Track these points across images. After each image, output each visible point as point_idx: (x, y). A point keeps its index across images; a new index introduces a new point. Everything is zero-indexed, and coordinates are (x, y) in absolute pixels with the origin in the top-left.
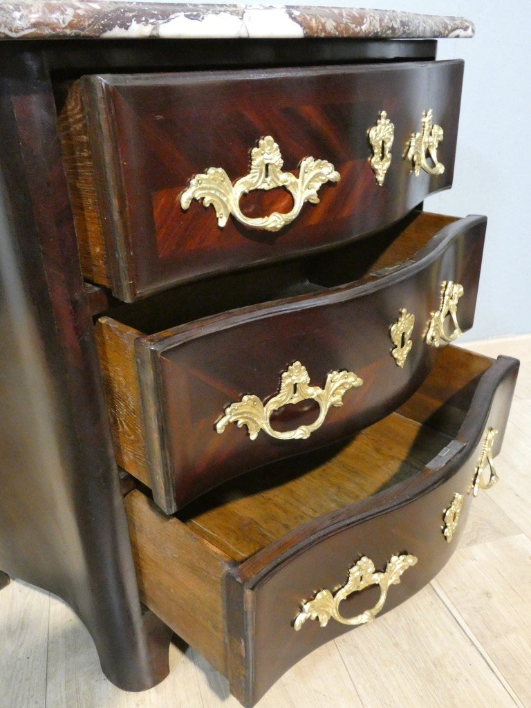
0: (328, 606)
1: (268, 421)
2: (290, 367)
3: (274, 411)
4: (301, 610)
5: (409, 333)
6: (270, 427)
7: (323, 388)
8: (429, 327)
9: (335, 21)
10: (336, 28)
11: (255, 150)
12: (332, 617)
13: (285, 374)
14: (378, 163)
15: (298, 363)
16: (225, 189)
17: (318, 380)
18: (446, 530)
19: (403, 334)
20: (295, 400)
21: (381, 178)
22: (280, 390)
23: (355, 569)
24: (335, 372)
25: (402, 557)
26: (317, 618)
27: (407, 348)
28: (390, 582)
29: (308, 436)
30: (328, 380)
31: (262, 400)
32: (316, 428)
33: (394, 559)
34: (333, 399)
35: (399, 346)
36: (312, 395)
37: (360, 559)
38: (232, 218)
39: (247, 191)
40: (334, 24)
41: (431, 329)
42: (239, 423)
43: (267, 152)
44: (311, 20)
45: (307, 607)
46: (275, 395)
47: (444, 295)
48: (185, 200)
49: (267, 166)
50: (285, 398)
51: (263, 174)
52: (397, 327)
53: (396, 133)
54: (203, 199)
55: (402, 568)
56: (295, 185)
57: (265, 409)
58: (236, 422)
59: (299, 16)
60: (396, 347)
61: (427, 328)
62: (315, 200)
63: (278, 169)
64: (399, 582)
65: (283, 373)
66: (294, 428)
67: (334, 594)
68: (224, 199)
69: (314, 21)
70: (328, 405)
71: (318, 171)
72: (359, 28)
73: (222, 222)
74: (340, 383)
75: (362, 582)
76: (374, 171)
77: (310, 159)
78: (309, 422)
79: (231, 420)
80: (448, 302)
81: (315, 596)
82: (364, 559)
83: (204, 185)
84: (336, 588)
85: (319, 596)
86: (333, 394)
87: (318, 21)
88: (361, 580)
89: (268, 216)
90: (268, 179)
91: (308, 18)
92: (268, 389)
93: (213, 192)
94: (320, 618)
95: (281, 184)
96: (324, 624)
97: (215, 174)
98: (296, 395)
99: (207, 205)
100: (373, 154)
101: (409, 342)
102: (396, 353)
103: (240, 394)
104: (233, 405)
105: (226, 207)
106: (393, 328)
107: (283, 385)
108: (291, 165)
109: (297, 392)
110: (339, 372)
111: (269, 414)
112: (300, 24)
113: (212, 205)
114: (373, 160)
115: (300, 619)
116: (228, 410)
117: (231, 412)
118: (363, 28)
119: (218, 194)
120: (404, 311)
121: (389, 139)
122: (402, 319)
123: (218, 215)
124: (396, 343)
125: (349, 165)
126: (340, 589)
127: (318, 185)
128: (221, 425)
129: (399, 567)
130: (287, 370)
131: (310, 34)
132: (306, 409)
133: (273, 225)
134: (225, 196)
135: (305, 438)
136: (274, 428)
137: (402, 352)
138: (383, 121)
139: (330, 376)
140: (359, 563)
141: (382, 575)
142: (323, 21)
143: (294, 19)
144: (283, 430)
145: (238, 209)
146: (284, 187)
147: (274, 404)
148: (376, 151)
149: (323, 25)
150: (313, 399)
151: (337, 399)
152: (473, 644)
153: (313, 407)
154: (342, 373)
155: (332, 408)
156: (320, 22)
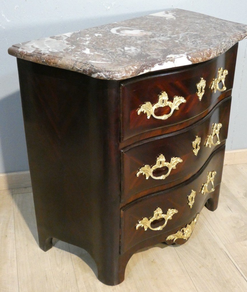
0: (147, 223)
1: (152, 173)
2: (160, 156)
3: (154, 170)
4: (138, 223)
5: (199, 144)
6: (153, 175)
7: (170, 163)
8: (207, 141)
9: (202, 58)
10: (202, 60)
11: (160, 96)
12: (148, 228)
13: (158, 158)
14: (199, 94)
15: (162, 155)
16: (150, 108)
17: (168, 160)
18: (189, 203)
19: (197, 144)
20: (161, 166)
21: (200, 98)
22: (156, 163)
23: (156, 211)
24: (174, 158)
25: (172, 210)
26: (143, 227)
27: (198, 149)
28: (168, 218)
29: (165, 178)
30: (171, 160)
31: (150, 166)
32: (167, 176)
33: (169, 210)
34: (173, 166)
35: (195, 149)
36: (166, 165)
37: (157, 208)
38: (152, 116)
39: (157, 108)
40: (201, 59)
41: (208, 142)
42: (143, 174)
43: (164, 96)
44: (194, 59)
45: (140, 222)
46: (154, 165)
47: (213, 129)
48: (139, 112)
49: (163, 100)
50: (157, 166)
51: (162, 102)
52: (194, 142)
53: (206, 83)
54: (144, 111)
55: (172, 213)
56: (171, 105)
57: (151, 169)
58: (142, 173)
59: (191, 59)
60: (194, 149)
61: (206, 141)
62: (178, 109)
63: (167, 101)
64: (171, 219)
65: (157, 158)
66: (160, 176)
67: (149, 220)
68: (150, 111)
69: (195, 59)
70: (171, 168)
71: (179, 100)
72: (209, 58)
73: (149, 117)
74: (175, 161)
75: (158, 217)
76: (198, 97)
77: (177, 97)
78: (165, 174)
79: (141, 173)
80: (215, 131)
81: (142, 219)
82: (158, 208)
83: (144, 107)
84: (150, 218)
85: (144, 219)
86: (173, 165)
87: (196, 59)
88: (158, 216)
89: (163, 115)
90: (163, 104)
91: (193, 59)
92: (152, 163)
93: (147, 109)
94: (144, 227)
95: (167, 105)
96: (146, 230)
97: (148, 104)
98: (161, 165)
99: (145, 113)
100: (198, 92)
101: (199, 147)
102: (194, 151)
103: (144, 165)
104: (142, 168)
105: (150, 113)
106: (193, 143)
107: (157, 162)
108: (171, 99)
109: (161, 164)
110: (175, 157)
111: (152, 171)
112: (191, 61)
113: (146, 113)
114: (198, 93)
115: (138, 226)
116: (140, 170)
117: (141, 170)
118: (211, 57)
119: (148, 109)
120: (197, 137)
121: (204, 86)
122: (196, 139)
123: (147, 115)
124: (194, 148)
125: (189, 97)
126: (151, 218)
127: (179, 104)
128: (138, 174)
129: (171, 213)
130: (158, 157)
131: (194, 63)
132: (164, 169)
133: (164, 118)
134: (150, 110)
135: (164, 179)
136: (154, 175)
137: (197, 150)
138: (202, 81)
139: (172, 159)
140: (157, 209)
141: (165, 215)
142: (198, 59)
143: (189, 60)
144: (157, 176)
145: (154, 114)
146: (168, 106)
147: (154, 168)
148: (199, 91)
149: (198, 60)
150: (166, 166)
151: (174, 167)
152: (242, 276)
153: (166, 169)
154: (176, 158)
155: (172, 170)
156: (197, 59)
